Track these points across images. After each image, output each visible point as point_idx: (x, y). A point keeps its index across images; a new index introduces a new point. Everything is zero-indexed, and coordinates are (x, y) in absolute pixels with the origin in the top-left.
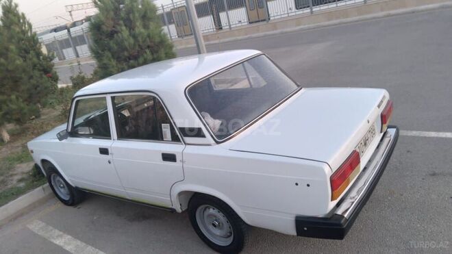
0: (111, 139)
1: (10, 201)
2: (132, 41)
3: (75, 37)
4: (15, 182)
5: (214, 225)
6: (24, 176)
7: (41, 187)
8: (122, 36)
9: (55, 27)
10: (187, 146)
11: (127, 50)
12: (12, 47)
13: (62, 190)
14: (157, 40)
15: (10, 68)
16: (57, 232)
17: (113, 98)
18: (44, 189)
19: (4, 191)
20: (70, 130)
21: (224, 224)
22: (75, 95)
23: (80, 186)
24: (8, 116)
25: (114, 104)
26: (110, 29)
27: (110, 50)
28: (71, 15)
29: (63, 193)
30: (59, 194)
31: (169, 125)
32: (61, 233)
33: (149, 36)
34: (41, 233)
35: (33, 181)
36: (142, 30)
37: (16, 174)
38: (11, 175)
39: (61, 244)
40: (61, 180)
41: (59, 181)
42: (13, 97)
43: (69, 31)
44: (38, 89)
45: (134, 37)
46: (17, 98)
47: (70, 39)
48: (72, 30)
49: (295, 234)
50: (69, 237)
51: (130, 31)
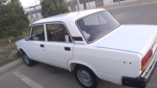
0: (45, 41)
1: (8, 63)
2: (55, 8)
3: (37, 10)
4: (11, 57)
5: (84, 78)
6: (15, 55)
7: (20, 59)
8: (52, 7)
9: (30, 7)
10: (75, 44)
11: (53, 12)
12: (13, 9)
13: (27, 60)
14: (64, 8)
15: (12, 16)
16: (24, 76)
17: (47, 25)
18: (21, 60)
19: (7, 60)
20: (30, 38)
21: (89, 77)
22: (33, 24)
23: (33, 59)
24: (10, 34)
25: (47, 27)
26: (48, 4)
27: (47, 11)
28: (36, 3)
29: (27, 61)
30: (26, 62)
31: (68, 36)
32: (25, 76)
33: (61, 7)
34: (18, 76)
35: (17, 57)
36: (59, 5)
37: (12, 54)
38: (10, 54)
39: (25, 81)
40: (27, 57)
41: (26, 57)
42: (13, 27)
43: (35, 8)
44: (22, 25)
45: (56, 7)
46: (14, 27)
47: (35, 11)
48: (36, 8)
49: (121, 84)
50: (28, 78)
51: (55, 5)
